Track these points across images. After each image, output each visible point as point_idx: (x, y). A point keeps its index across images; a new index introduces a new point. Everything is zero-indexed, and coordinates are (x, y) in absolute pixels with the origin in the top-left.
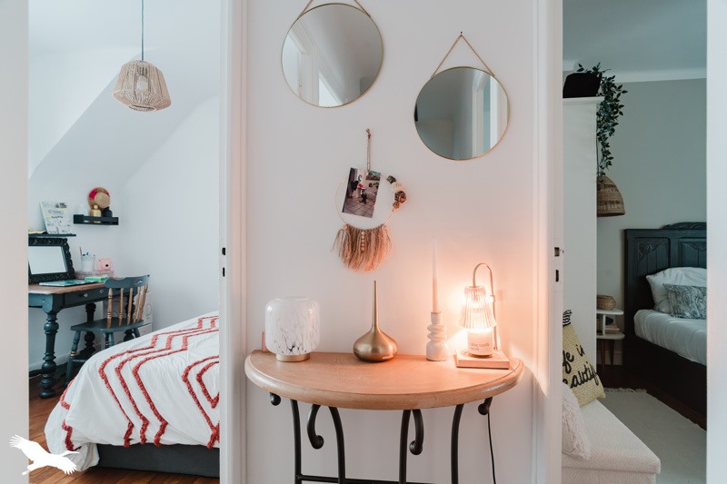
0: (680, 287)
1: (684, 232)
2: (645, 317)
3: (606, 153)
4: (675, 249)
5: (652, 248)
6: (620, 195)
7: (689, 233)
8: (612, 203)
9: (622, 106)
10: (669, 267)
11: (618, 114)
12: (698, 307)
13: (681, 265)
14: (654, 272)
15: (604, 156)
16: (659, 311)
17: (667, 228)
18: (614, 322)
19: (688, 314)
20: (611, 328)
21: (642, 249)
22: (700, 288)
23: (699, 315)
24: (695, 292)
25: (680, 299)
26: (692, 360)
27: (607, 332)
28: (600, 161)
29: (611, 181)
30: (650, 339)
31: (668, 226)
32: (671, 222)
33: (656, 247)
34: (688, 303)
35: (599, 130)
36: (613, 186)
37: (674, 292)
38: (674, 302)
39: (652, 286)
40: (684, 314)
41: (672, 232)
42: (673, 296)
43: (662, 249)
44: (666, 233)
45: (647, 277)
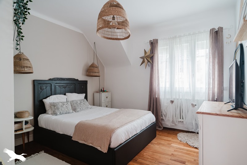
0: (55, 103)
1: (56, 81)
2: (43, 118)
3: (19, 33)
4: (53, 88)
5: (45, 88)
6: (31, 64)
7: (58, 82)
8: (27, 67)
9: (29, 9)
10: (51, 95)
11: (27, 13)
12: (62, 110)
13: (55, 94)
14: (46, 98)
15: (18, 34)
16: (48, 114)
17: (50, 80)
18: (29, 123)
19: (58, 113)
20: (28, 126)
21: (41, 88)
22: (62, 102)
23: (62, 113)
24: (61, 104)
25: (55, 108)
26: (61, 133)
27: (26, 129)
28: (16, 36)
29: (27, 57)
30: (45, 127)
31: (51, 79)
32: (52, 78)
33: (46, 87)
34: (58, 109)
35: (15, 18)
36: (28, 60)
37: (53, 105)
38: (53, 110)
39: (45, 104)
40: (57, 114)
41: (52, 81)
42: (53, 107)
43: (49, 88)
44: (50, 82)
45: (43, 100)
